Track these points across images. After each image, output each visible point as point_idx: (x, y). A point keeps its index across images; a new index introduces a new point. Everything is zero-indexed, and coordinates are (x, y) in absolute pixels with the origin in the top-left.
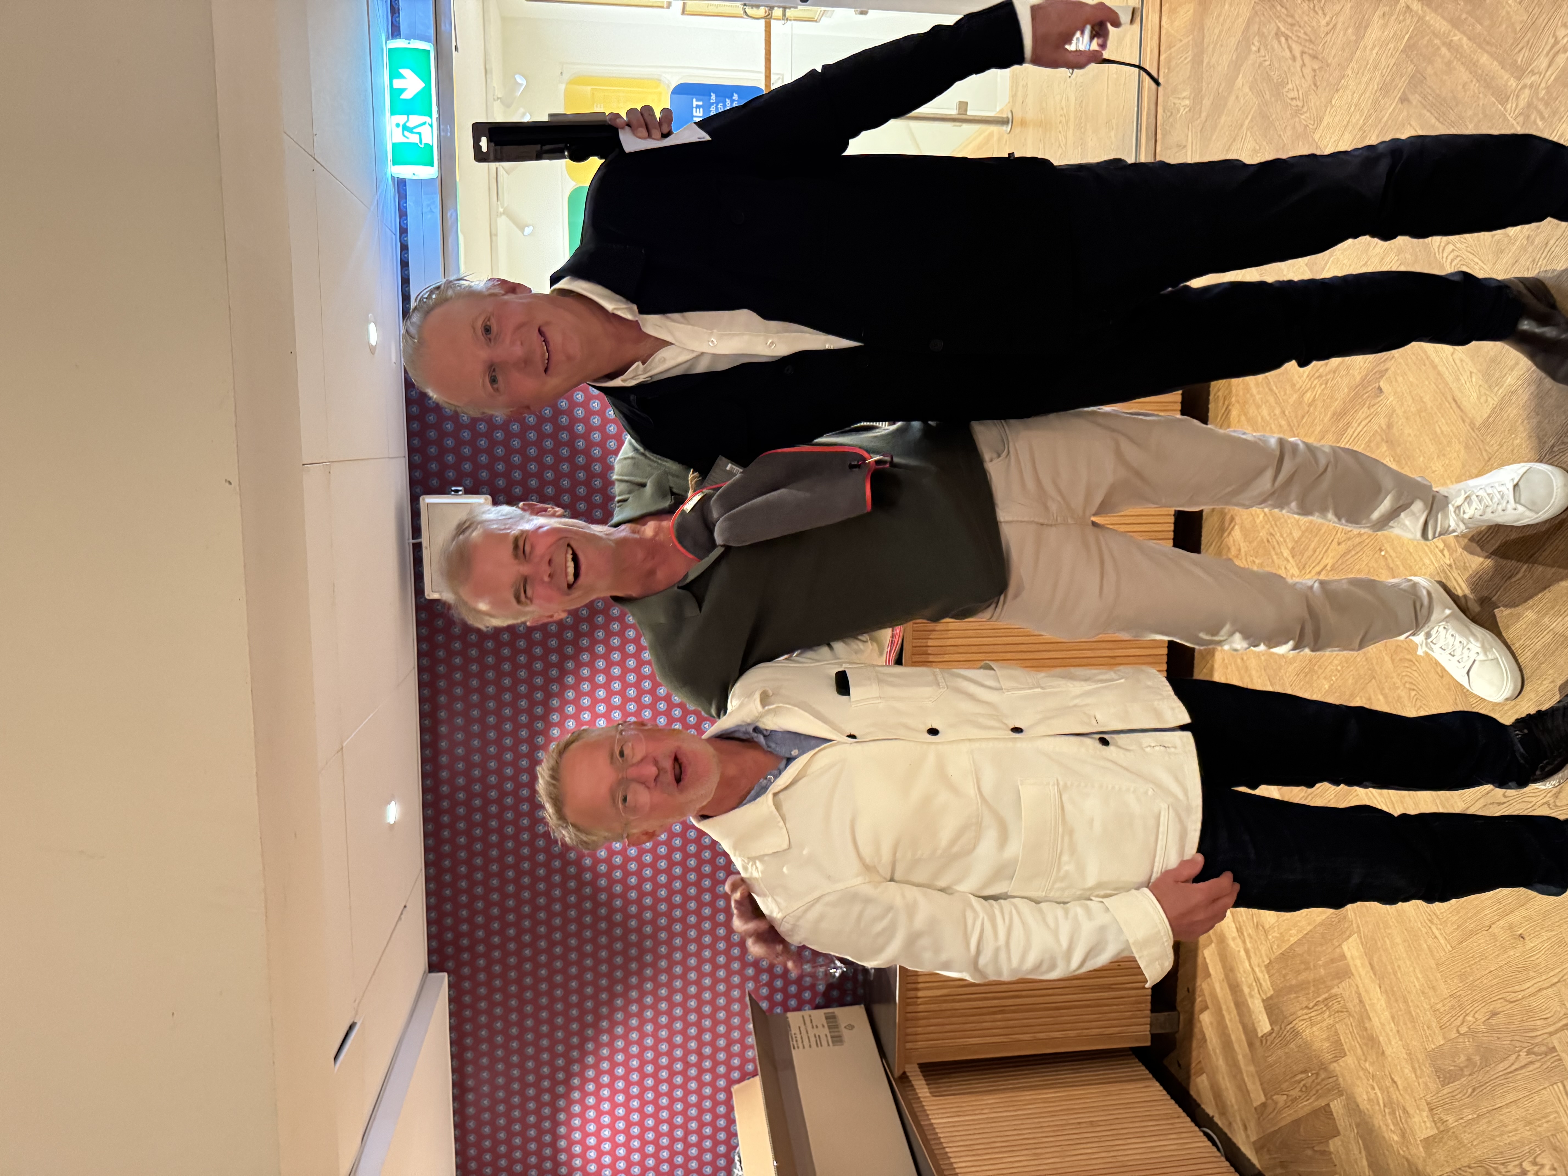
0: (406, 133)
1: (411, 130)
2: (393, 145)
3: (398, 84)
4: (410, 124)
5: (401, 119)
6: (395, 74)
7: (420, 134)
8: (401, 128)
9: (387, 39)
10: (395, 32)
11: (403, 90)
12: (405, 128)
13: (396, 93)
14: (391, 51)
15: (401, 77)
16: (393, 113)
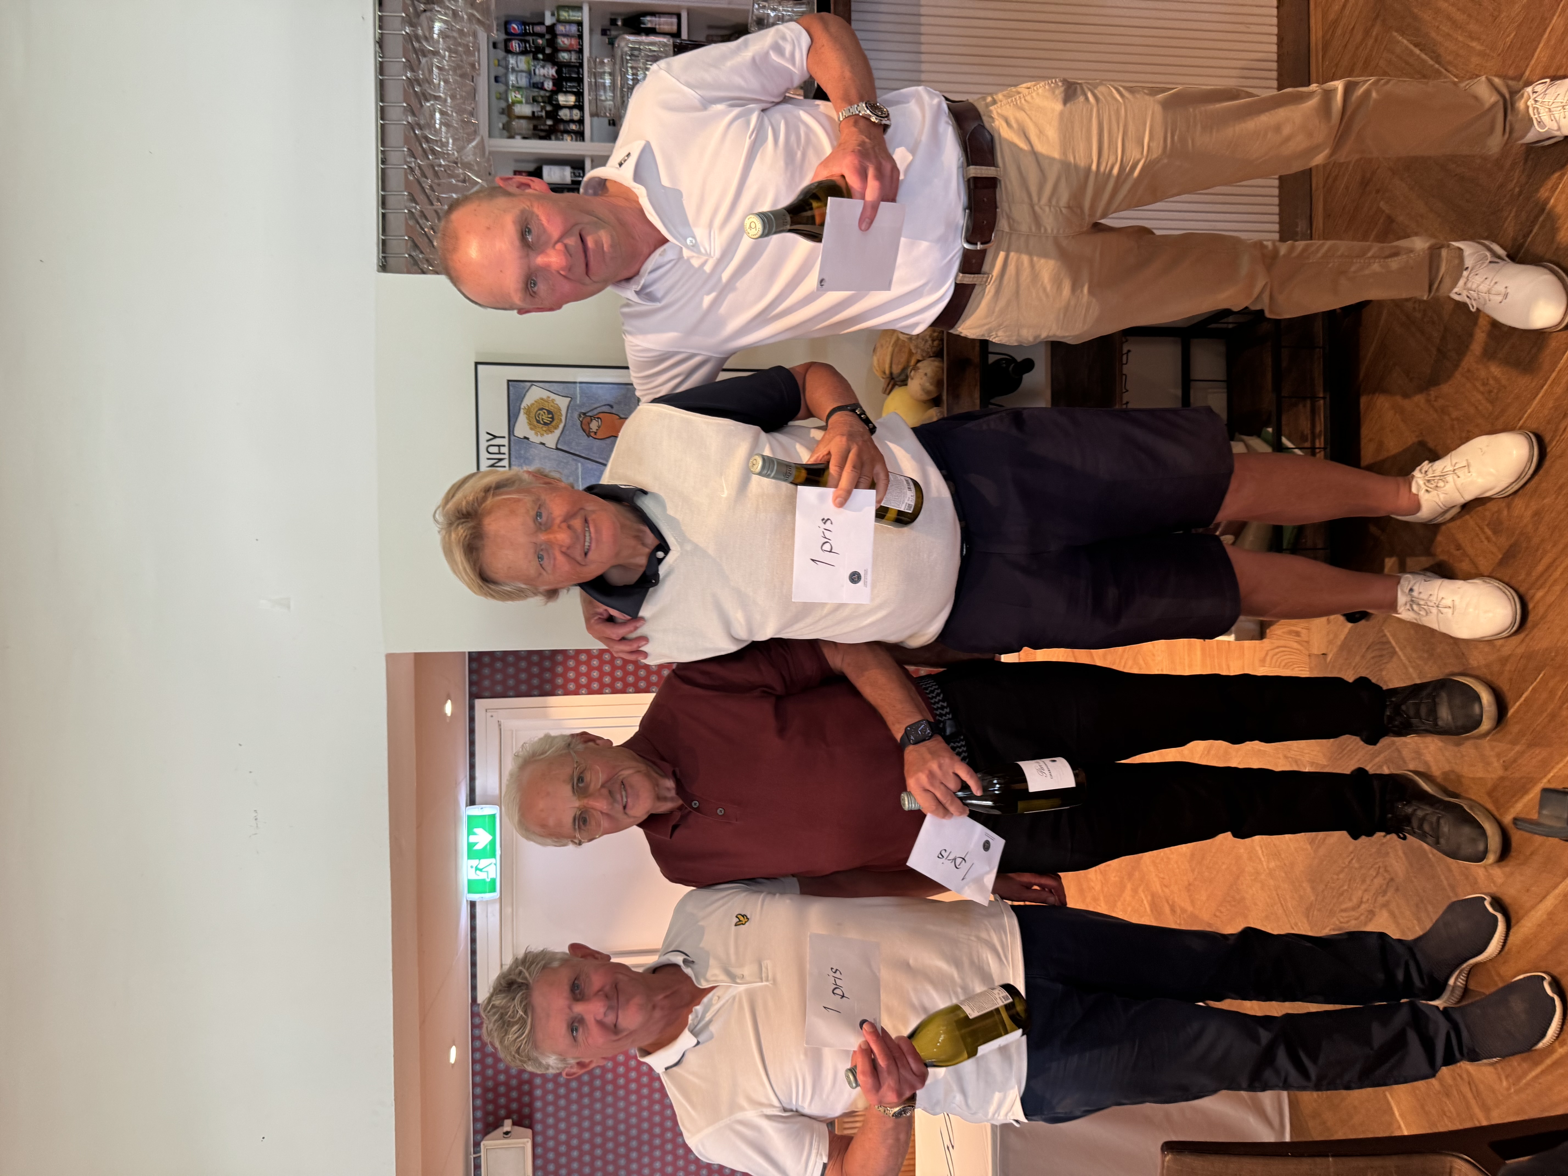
0: (478, 872)
1: (481, 870)
2: (469, 881)
3: (473, 839)
4: (480, 867)
5: (474, 862)
6: (470, 833)
7: (487, 872)
8: (474, 869)
9: (467, 806)
10: (472, 802)
11: (476, 844)
12: (477, 869)
13: (470, 846)
14: (469, 817)
15: (475, 834)
16: (469, 858)
